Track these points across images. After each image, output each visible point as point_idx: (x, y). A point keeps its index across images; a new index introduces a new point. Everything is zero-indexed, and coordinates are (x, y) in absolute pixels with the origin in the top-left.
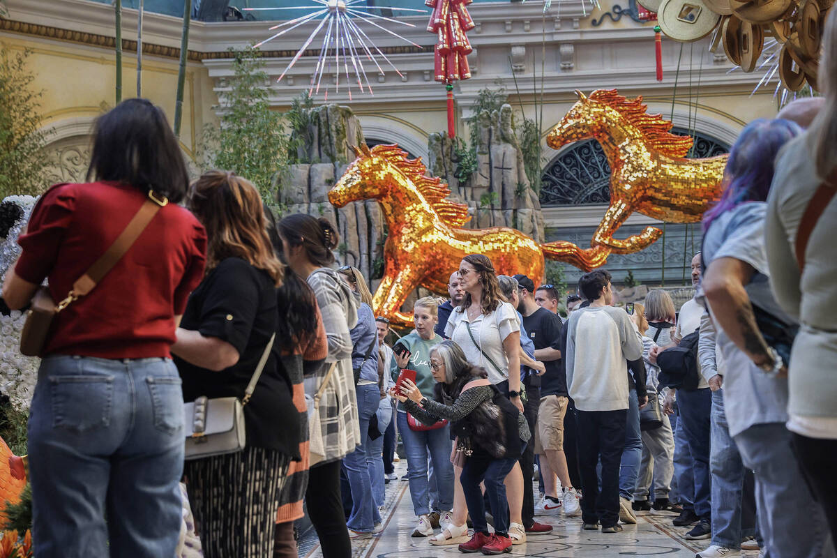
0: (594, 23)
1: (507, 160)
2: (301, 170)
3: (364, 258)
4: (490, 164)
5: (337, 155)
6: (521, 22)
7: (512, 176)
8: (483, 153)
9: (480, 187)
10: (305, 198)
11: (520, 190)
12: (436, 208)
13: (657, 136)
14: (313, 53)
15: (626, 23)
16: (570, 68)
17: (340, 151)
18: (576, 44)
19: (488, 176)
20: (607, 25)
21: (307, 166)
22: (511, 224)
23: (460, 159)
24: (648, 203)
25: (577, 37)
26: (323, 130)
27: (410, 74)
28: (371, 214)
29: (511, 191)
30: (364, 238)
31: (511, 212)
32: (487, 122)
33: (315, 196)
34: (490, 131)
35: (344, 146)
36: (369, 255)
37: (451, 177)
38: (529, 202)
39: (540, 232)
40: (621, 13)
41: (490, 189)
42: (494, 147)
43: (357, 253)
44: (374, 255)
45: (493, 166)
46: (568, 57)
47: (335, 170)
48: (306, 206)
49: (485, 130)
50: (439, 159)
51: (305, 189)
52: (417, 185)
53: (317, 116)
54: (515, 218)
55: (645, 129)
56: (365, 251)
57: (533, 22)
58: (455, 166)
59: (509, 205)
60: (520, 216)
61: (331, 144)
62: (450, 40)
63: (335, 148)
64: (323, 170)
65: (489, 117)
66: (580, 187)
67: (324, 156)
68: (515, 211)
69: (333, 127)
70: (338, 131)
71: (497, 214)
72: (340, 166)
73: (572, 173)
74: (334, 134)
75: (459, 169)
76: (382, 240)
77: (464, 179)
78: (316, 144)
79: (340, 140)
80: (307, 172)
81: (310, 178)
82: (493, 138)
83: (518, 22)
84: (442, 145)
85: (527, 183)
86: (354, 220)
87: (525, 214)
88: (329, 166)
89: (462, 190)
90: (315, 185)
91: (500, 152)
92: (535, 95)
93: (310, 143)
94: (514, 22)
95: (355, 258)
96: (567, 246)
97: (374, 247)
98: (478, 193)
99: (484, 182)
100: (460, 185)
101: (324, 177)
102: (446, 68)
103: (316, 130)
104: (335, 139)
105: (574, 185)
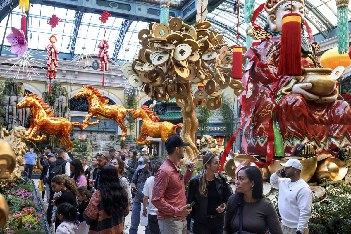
0: (84, 68)
1: (63, 100)
2: (7, 97)
3: (23, 122)
4: (59, 100)
5: (18, 94)
6: (66, 65)
7: (64, 104)
8: (57, 98)
9: (56, 106)
10: (8, 105)
11: (66, 108)
12: (46, 111)
13: (101, 98)
14: (18, 65)
15: (91, 69)
16: (77, 78)
17: (19, 93)
18: (79, 72)
19: (58, 103)
20: (87, 69)
21: (9, 96)
22: (63, 116)
23: (51, 98)
24: (98, 114)
25: (79, 71)
26: (15, 87)
27: (41, 74)
28: (27, 111)
29: (64, 108)
30: (24, 117)
31: (63, 113)
32: (59, 90)
33: (11, 104)
34: (59, 92)
35: (20, 92)
36: (25, 121)
37: (48, 103)
38: (68, 111)
39: (70, 118)
40: (91, 66)
41: (58, 107)
42: (60, 96)
43: (21, 121)
44: (26, 121)
45: (60, 101)
46: (76, 75)
47: (17, 98)
48: (8, 107)
49: (58, 92)
50: (45, 98)
51: (8, 103)
52: (41, 105)
53: (13, 83)
54: (64, 115)
55: (98, 96)
56: (24, 120)
57: (69, 65)
58: (49, 100)
59: (63, 111)
60: (65, 114)
61: (17, 91)
62: (51, 69)
63: (18, 92)
64: (14, 98)
65: (59, 89)
66: (77, 107)
67: (14, 94)
68: (64, 113)
69: (18, 87)
70: (19, 88)
71: (60, 113)
72: (19, 97)
73: (75, 103)
74: (18, 89)
75: (51, 101)
76: (29, 118)
77: (52, 103)
78: (12, 91)
79: (19, 91)
80: (9, 98)
81: (10, 100)
82: (60, 94)
83: (65, 65)
84: (47, 94)
85: (68, 106)
86: (21, 112)
87: (66, 114)
88: (16, 97)
89: (51, 106)
90: (11, 102)
91: (62, 98)
92: (71, 83)
93: (10, 90)
94: (64, 65)
95: (21, 122)
96: (78, 123)
97: (26, 119)
98: (55, 108)
99: (57, 105)
100: (50, 105)
101: (14, 100)
102: (50, 75)
103: (12, 87)
104: (18, 90)
105: (75, 106)
